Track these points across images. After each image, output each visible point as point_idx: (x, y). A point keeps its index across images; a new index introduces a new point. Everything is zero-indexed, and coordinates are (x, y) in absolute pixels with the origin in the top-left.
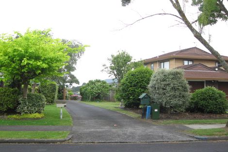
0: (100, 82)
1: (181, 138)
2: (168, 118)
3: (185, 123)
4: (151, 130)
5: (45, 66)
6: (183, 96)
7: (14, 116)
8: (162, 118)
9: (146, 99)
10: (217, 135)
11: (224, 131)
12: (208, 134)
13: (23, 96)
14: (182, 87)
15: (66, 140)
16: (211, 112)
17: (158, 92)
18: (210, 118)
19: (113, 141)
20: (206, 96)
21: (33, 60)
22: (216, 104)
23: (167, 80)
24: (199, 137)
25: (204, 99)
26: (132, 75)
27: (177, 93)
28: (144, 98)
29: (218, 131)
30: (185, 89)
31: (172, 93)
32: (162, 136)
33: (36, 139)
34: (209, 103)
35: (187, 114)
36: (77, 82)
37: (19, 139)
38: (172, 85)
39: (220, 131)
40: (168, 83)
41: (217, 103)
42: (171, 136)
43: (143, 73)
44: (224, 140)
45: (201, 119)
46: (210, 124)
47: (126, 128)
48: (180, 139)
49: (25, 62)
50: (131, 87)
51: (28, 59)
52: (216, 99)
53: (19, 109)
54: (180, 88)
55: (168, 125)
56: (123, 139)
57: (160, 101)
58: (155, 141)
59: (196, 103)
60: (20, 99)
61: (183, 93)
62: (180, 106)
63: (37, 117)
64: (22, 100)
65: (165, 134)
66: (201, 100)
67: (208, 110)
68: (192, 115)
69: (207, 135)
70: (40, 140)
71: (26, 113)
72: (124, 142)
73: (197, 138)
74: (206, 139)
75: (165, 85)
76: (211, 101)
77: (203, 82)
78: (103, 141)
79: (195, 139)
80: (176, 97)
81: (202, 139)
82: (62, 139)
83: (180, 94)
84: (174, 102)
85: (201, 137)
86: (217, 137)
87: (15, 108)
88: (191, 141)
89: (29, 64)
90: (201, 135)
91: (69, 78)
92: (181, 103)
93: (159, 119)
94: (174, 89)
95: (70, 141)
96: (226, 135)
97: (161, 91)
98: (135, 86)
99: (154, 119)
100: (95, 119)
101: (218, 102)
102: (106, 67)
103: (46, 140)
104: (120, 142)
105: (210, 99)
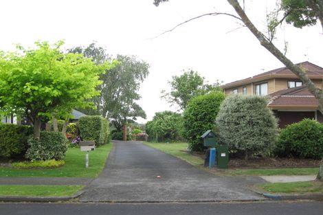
0: (171, 114)
1: (243, 196)
2: (243, 166)
3: (264, 174)
4: (205, 184)
5: (56, 93)
6: (266, 134)
7: (21, 164)
8: (233, 167)
9: (210, 139)
10: (298, 192)
11: (311, 186)
12: (285, 190)
13: (35, 135)
14: (264, 120)
15: (70, 198)
16: (309, 157)
17: (227, 128)
18: (307, 166)
19: (138, 200)
20: (303, 133)
21: (41, 86)
22: (317, 146)
23: (242, 110)
24: (269, 194)
25: (299, 138)
26: (198, 104)
27: (256, 130)
28: (208, 136)
29: (301, 187)
30: (269, 123)
31: (248, 129)
32: (216, 194)
33: (29, 197)
34: (306, 144)
35: (274, 160)
36: (143, 115)
37: (5, 196)
38: (248, 118)
39: (305, 185)
40: (242, 114)
41: (319, 144)
42: (230, 193)
43: (213, 101)
44: (307, 199)
45: (292, 167)
46: (302, 175)
47: (170, 181)
48: (240, 198)
49: (28, 88)
50: (196, 121)
51: (32, 84)
52: (318, 138)
53: (28, 154)
54: (260, 122)
55: (237, 176)
56: (155, 197)
57: (231, 140)
58: (201, 200)
59: (288, 144)
60: (30, 140)
61: (265, 129)
62: (261, 148)
63: (52, 164)
64: (32, 142)
65: (223, 189)
66: (295, 140)
67: (305, 154)
68: (280, 161)
69: (283, 192)
70: (35, 197)
71: (38, 159)
72: (154, 202)
73: (266, 196)
74: (279, 198)
75: (238, 118)
76: (309, 141)
77: (314, 112)
78: (124, 200)
79: (263, 198)
80: (254, 136)
81: (273, 198)
82: (67, 196)
83: (261, 130)
84: (251, 142)
85: (273, 195)
86: (296, 195)
87: (23, 153)
88: (255, 200)
89: (34, 90)
90: (275, 192)
91: (132, 110)
92: (261, 143)
93: (227, 167)
94: (250, 123)
95: (77, 199)
96: (312, 191)
97: (233, 127)
98: (201, 119)
99: (220, 168)
100: (136, 167)
101: (320, 142)
102: (166, 92)
103: (43, 197)
104: (149, 202)
105: (308, 137)
